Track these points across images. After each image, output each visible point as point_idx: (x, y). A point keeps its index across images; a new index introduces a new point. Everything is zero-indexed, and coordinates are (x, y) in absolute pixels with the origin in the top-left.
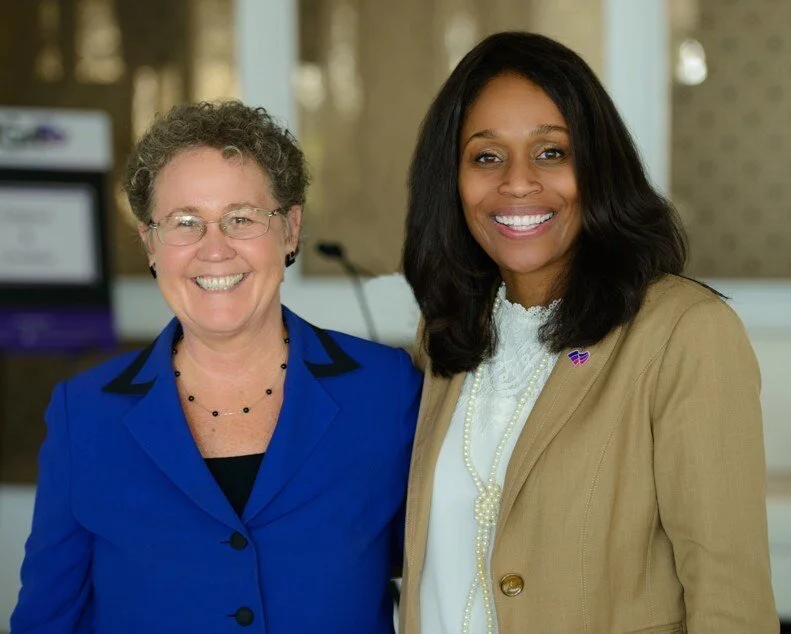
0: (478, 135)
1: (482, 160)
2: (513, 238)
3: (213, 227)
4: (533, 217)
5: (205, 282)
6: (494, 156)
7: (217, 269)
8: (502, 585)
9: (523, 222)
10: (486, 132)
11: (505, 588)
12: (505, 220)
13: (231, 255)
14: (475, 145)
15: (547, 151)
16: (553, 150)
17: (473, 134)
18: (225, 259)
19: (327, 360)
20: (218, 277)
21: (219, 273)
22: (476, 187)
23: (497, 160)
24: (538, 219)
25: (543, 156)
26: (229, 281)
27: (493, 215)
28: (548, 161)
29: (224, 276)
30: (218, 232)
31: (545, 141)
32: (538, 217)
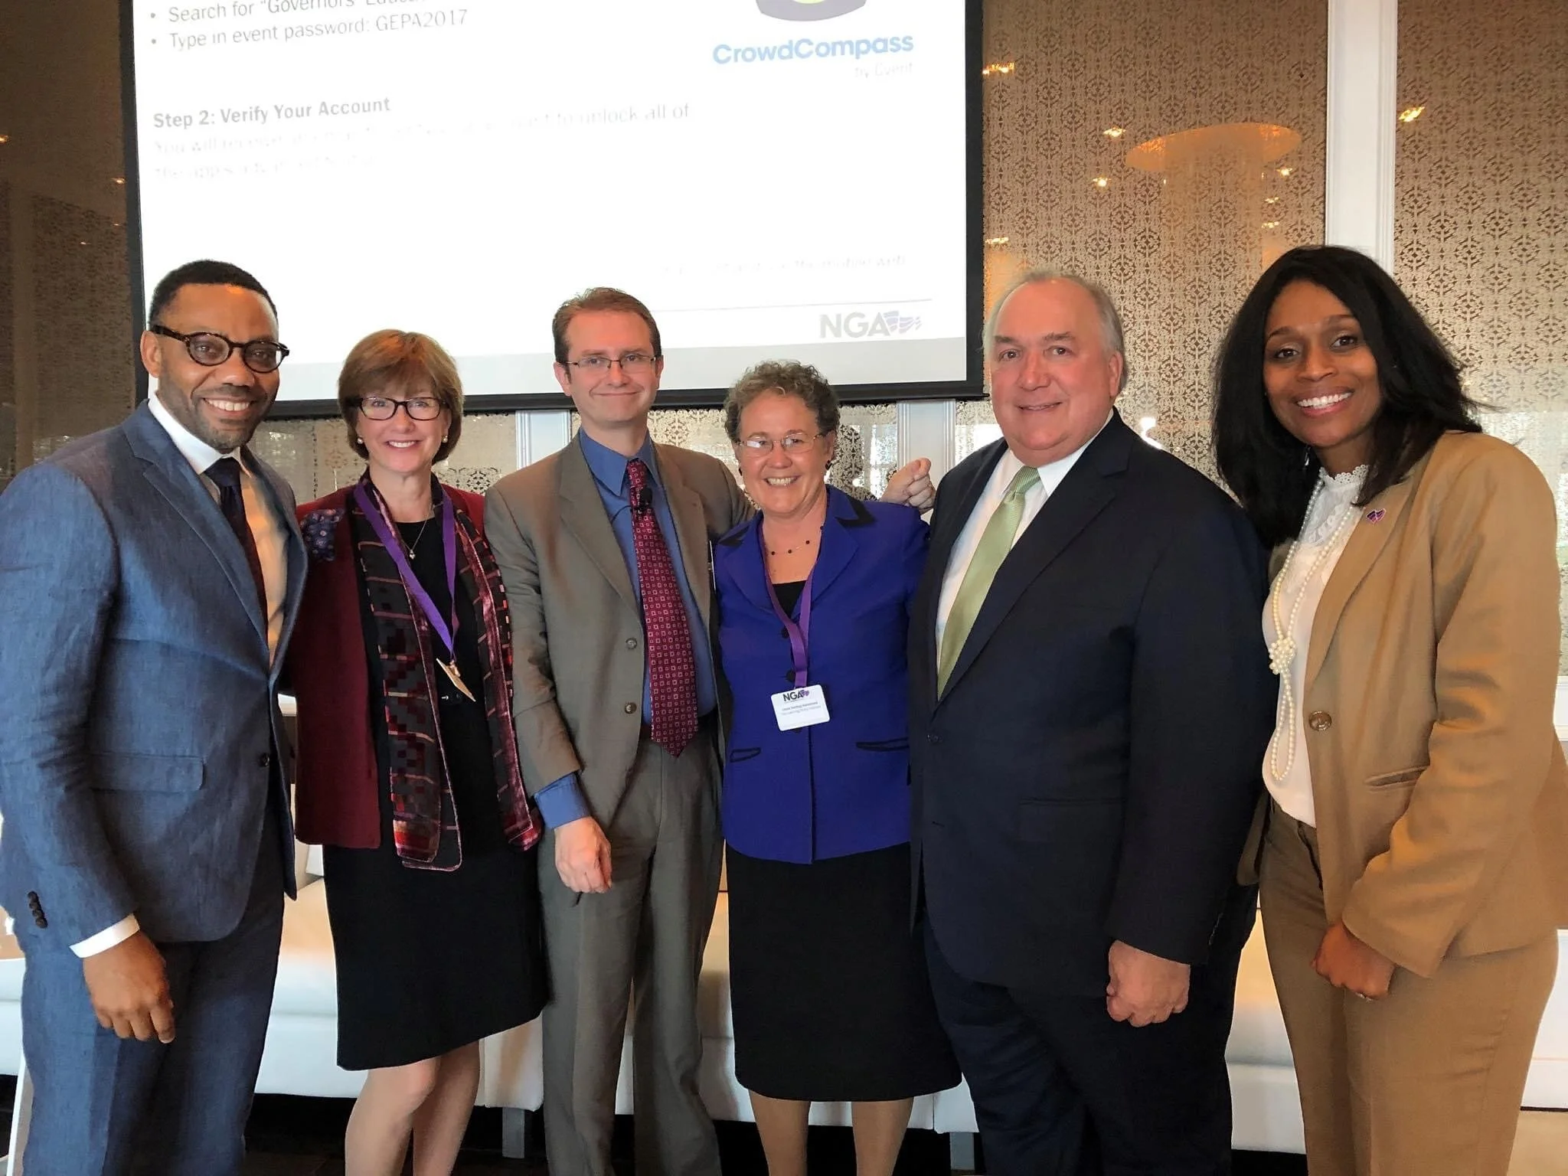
0: (1276, 333)
1: (1281, 355)
2: (1314, 417)
3: (777, 445)
4: (1331, 397)
5: (772, 481)
6: (1291, 350)
7: (780, 473)
8: (1310, 722)
9: (1321, 402)
10: (1282, 329)
11: (1314, 724)
12: (1305, 403)
13: (788, 464)
14: (1273, 342)
15: (1342, 338)
16: (1347, 338)
17: (1271, 332)
18: (785, 467)
19: (855, 517)
20: (780, 478)
21: (781, 475)
22: (1278, 378)
23: (1295, 353)
24: (1336, 398)
25: (1338, 343)
26: (788, 480)
27: (1295, 401)
28: (1344, 347)
29: (784, 478)
30: (781, 449)
31: (1339, 329)
32: (1336, 396)
